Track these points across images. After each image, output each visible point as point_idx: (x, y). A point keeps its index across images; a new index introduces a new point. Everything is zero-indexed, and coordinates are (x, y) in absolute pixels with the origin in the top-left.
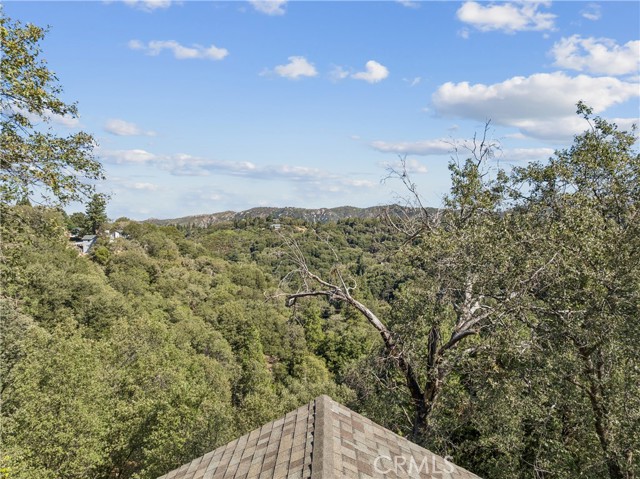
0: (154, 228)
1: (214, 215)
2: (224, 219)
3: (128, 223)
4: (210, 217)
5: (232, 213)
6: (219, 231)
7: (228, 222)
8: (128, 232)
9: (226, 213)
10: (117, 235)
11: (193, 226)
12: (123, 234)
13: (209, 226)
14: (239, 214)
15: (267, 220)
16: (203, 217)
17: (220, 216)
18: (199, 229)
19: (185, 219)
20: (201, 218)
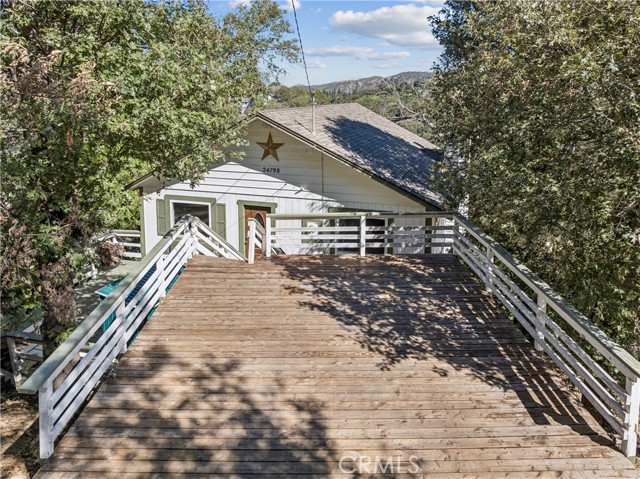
0: (302, 92)
1: (361, 80)
2: (370, 84)
3: (279, 87)
4: (356, 82)
5: (379, 78)
6: (364, 97)
7: (374, 87)
8: (279, 95)
9: (372, 78)
10: (270, 98)
11: (339, 92)
12: (275, 97)
13: (354, 92)
14: (386, 79)
15: (415, 85)
16: (349, 82)
17: (366, 81)
18: (345, 95)
19: (331, 85)
20: (346, 83)
